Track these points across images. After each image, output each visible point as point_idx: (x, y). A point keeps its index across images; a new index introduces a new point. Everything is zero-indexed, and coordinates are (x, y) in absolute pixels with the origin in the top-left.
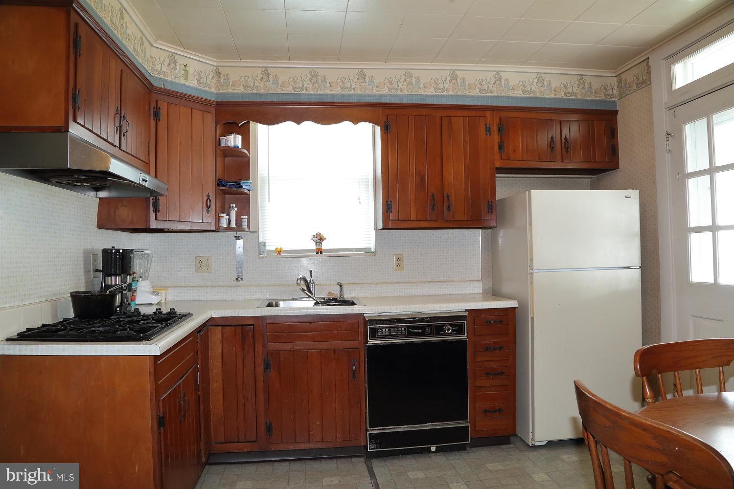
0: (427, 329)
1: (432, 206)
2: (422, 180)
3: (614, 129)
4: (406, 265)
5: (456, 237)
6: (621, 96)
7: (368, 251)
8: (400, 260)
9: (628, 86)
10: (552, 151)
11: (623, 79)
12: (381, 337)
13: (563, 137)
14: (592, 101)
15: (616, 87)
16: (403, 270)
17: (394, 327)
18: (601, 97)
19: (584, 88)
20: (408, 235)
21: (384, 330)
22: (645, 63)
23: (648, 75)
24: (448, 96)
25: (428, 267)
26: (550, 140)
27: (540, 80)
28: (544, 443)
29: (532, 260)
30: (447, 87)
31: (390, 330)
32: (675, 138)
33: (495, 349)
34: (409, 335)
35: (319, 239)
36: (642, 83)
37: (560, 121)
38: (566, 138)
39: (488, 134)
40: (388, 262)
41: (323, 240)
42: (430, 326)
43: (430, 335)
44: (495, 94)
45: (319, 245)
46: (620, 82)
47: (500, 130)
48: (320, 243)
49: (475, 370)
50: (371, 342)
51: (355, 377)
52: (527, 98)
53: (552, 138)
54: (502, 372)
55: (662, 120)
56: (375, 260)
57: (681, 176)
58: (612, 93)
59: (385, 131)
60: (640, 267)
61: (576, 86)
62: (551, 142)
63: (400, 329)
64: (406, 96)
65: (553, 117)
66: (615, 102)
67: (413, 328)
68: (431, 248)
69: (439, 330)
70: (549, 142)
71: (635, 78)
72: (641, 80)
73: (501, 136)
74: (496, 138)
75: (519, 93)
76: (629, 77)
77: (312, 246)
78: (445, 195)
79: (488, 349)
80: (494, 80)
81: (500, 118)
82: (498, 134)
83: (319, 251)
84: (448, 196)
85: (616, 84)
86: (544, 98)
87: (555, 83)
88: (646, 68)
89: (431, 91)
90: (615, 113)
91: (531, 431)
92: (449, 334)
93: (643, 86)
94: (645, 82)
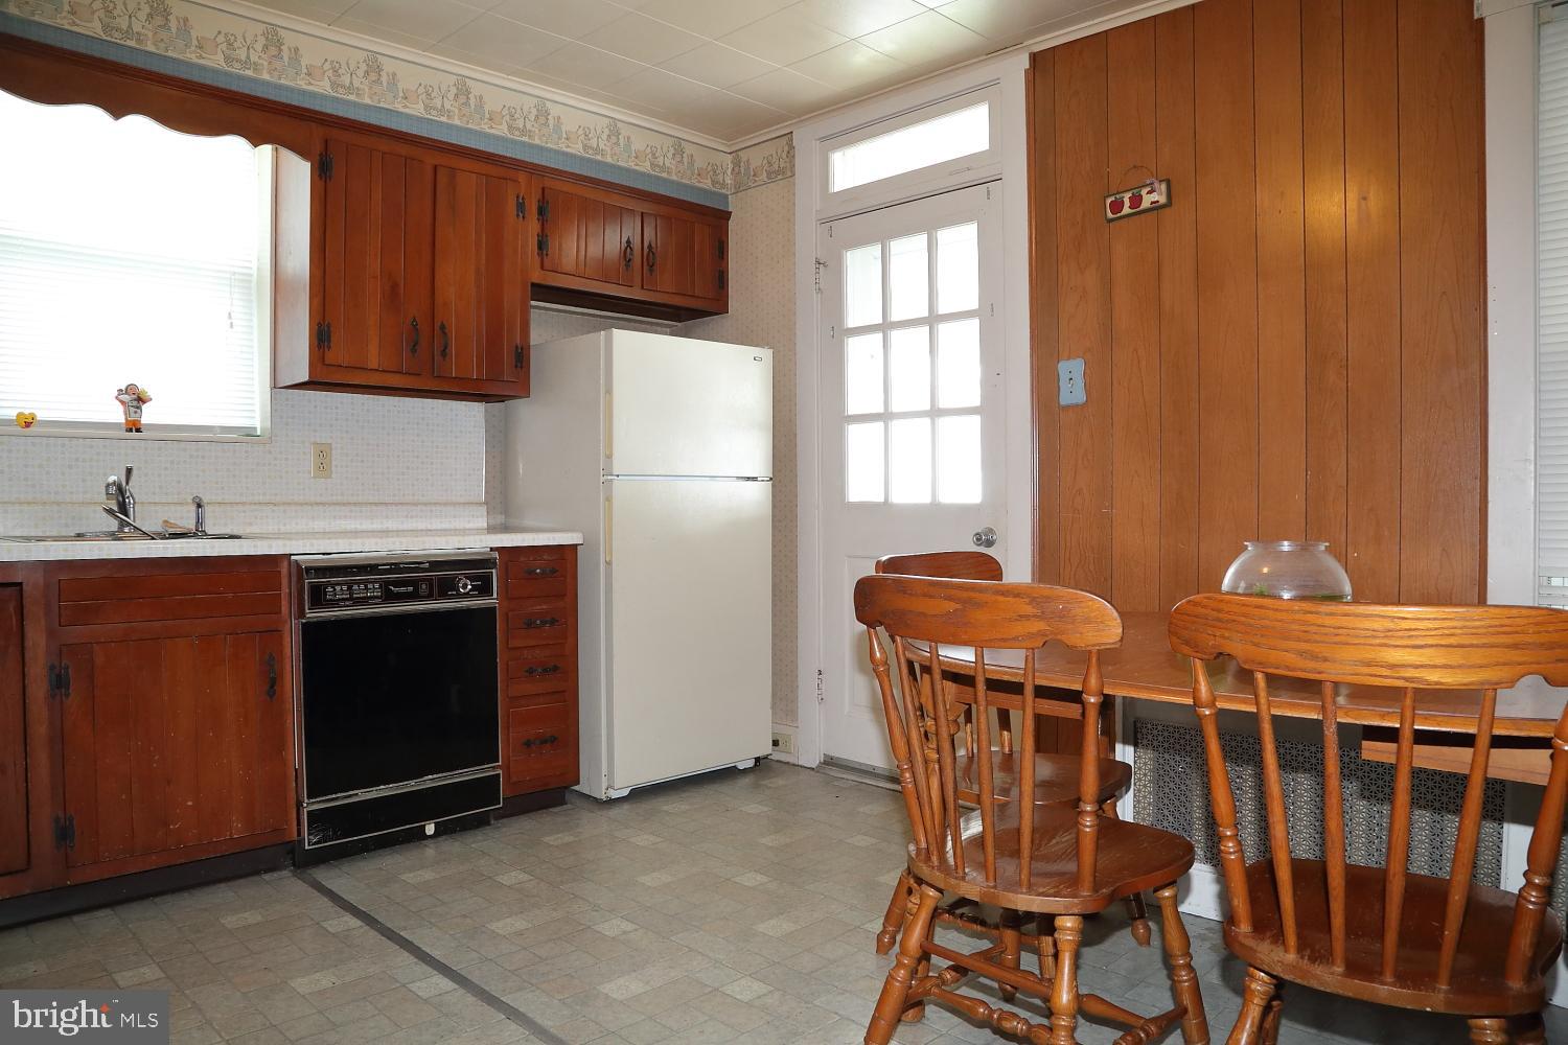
0: (424, 586)
1: (412, 344)
2: (394, 287)
3: (723, 242)
4: (336, 466)
5: (437, 414)
6: (739, 188)
7: (249, 433)
8: (323, 456)
9: (752, 173)
10: (627, 266)
11: (744, 159)
12: (334, 603)
13: (646, 244)
14: (693, 188)
15: (729, 172)
16: (331, 477)
17: (358, 583)
18: (707, 184)
19: (681, 162)
20: (342, 403)
21: (338, 588)
22: (784, 141)
23: (787, 160)
24: (450, 127)
25: (383, 474)
26: (624, 245)
27: (614, 132)
28: (625, 792)
29: (609, 457)
30: (449, 107)
31: (350, 588)
32: (829, 270)
33: (544, 623)
34: (389, 597)
35: (135, 399)
36: (777, 173)
37: (642, 213)
38: (650, 246)
39: (521, 215)
40: (298, 459)
41: (144, 402)
42: (429, 580)
43: (430, 596)
44: (537, 141)
45: (136, 412)
46: (737, 163)
47: (541, 212)
48: (137, 408)
49: (508, 665)
50: (312, 615)
51: (274, 693)
52: (589, 160)
53: (628, 242)
54: (555, 666)
55: (808, 239)
56: (270, 452)
57: (838, 333)
58: (724, 180)
59: (323, 174)
60: (771, 479)
61: (670, 155)
62: (626, 249)
63: (370, 586)
64: (367, 107)
65: (631, 204)
66: (726, 196)
67: (397, 583)
68: (388, 434)
69: (446, 588)
70: (623, 248)
71: (765, 161)
72: (776, 167)
73: (543, 225)
74: (533, 226)
75: (576, 148)
76: (756, 158)
77: (116, 414)
78: (437, 325)
79: (530, 625)
80: (536, 113)
81: (543, 189)
82: (538, 220)
83: (134, 427)
84: (443, 327)
85: (730, 166)
86: (619, 167)
87: (638, 144)
88: (786, 148)
89: (417, 109)
90: (726, 215)
91: (604, 770)
92: (466, 595)
93: (780, 177)
94: (783, 171)
